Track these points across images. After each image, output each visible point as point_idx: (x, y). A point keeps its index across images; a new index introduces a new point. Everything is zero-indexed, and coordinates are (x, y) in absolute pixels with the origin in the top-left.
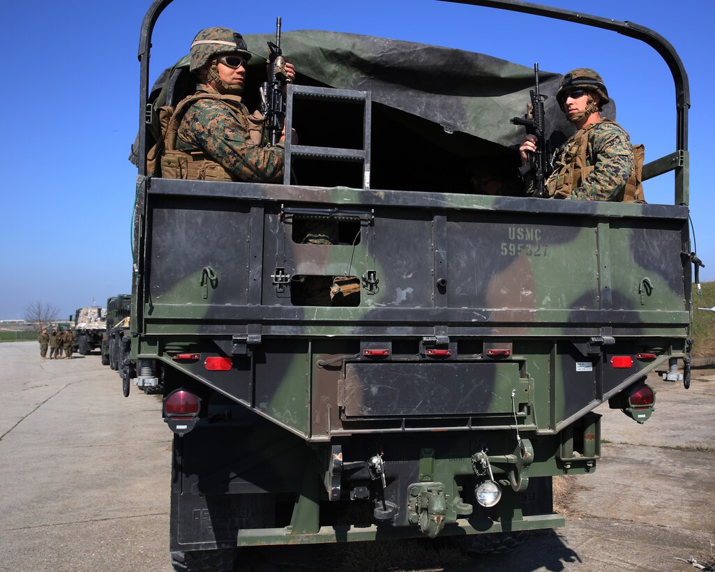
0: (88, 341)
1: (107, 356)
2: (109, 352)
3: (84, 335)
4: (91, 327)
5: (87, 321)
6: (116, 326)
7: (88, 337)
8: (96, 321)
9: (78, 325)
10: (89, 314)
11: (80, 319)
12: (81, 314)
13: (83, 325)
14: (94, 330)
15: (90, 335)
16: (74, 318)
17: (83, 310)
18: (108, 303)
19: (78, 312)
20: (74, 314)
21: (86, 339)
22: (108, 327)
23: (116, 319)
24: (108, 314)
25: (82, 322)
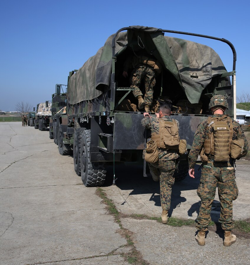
0: (43, 122)
1: (52, 133)
2: (53, 131)
3: (41, 119)
4: (45, 114)
5: (42, 111)
6: (58, 113)
7: (43, 120)
8: (47, 111)
9: (38, 113)
10: (44, 107)
11: (39, 110)
12: (40, 106)
13: (40, 113)
14: (47, 116)
15: (44, 119)
16: (36, 109)
17: (40, 105)
18: (53, 98)
19: (38, 106)
20: (36, 107)
21: (42, 122)
22: (53, 114)
23: (57, 108)
24: (53, 105)
25: (40, 111)
